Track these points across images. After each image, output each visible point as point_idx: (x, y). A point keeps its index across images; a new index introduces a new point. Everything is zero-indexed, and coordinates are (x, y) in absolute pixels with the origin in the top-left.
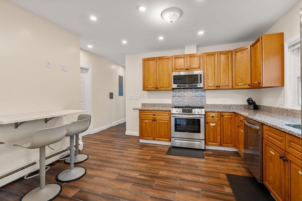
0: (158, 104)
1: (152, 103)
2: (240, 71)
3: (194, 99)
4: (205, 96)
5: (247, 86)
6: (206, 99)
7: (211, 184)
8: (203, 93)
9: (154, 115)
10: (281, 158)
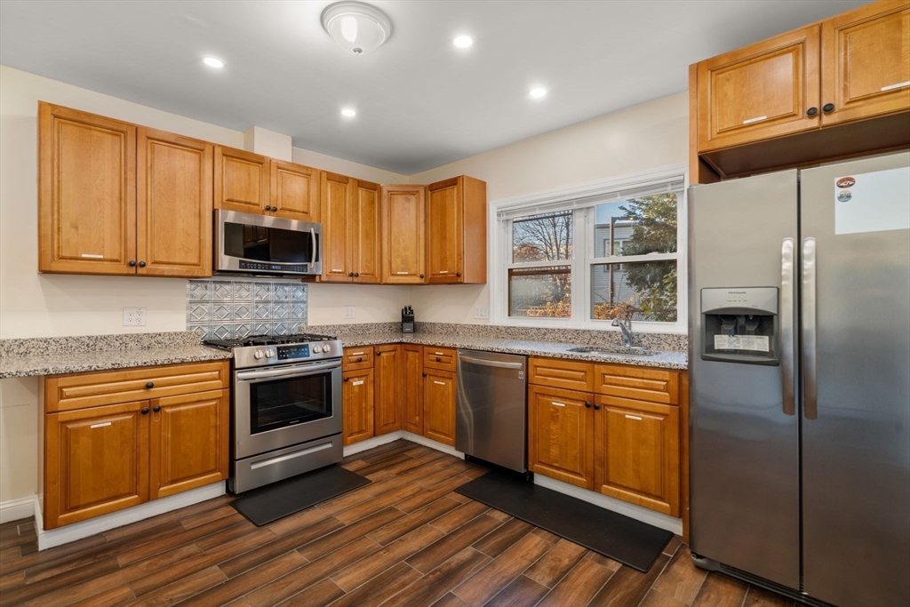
0: (118, 338)
1: (75, 334)
2: (401, 241)
3: (272, 313)
4: (304, 302)
5: (418, 280)
6: (309, 309)
7: (468, 526)
8: (299, 294)
9: (149, 386)
10: (588, 406)
